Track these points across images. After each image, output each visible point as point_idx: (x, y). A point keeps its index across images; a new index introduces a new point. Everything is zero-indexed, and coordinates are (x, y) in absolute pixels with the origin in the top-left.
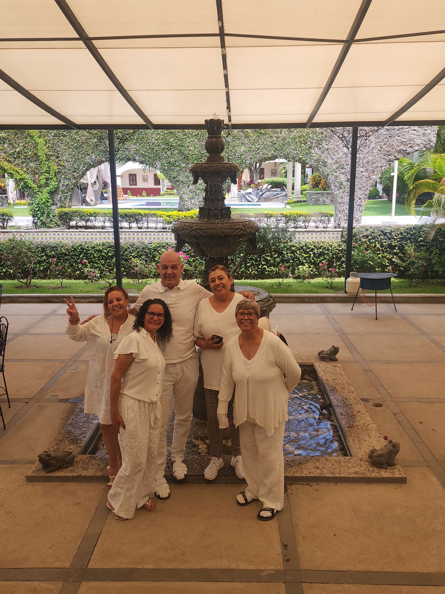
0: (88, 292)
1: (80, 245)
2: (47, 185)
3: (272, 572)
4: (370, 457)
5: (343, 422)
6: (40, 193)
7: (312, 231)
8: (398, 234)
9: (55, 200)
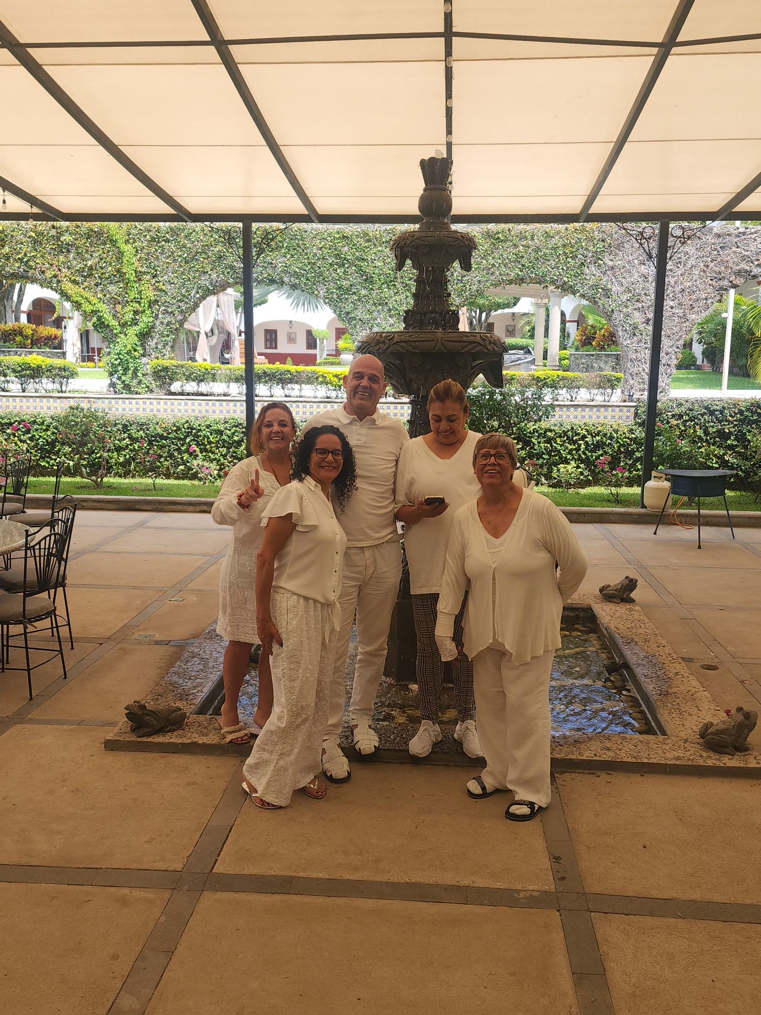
0: (199, 496)
1: (187, 422)
2: (135, 322)
3: (536, 894)
4: (703, 735)
5: (650, 687)
6: (122, 336)
7: (583, 405)
8: (736, 414)
9: (147, 347)
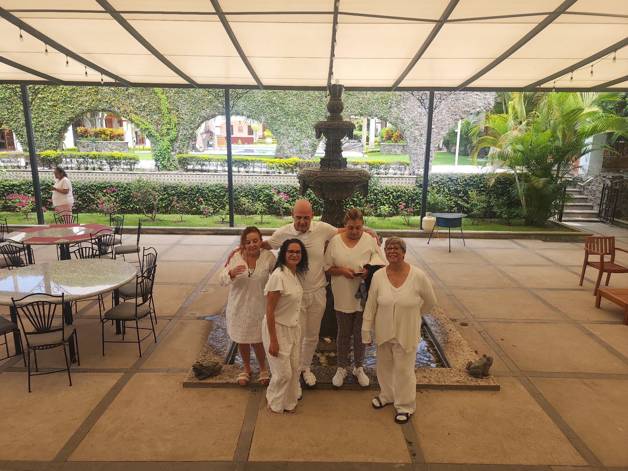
0: (205, 225)
1: (197, 186)
2: (168, 134)
3: (403, 465)
4: (468, 368)
5: (439, 339)
6: (161, 141)
7: (391, 177)
8: (463, 181)
9: (175, 147)
